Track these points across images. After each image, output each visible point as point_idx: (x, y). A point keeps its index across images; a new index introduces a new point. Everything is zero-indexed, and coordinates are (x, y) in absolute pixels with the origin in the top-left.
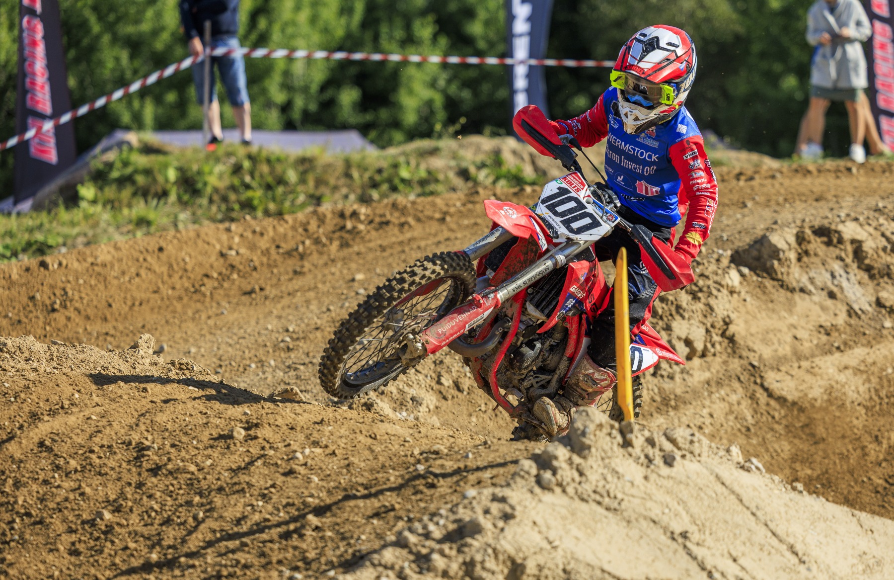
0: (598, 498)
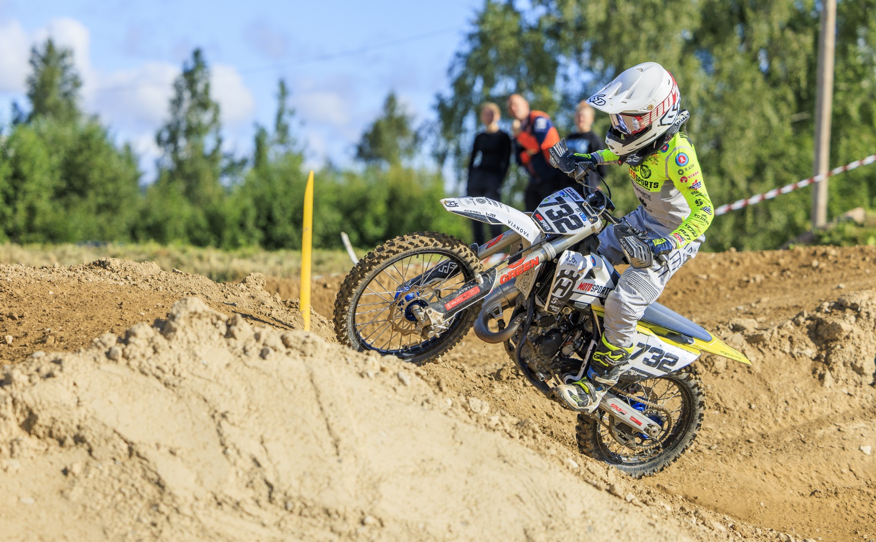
0: (159, 373)
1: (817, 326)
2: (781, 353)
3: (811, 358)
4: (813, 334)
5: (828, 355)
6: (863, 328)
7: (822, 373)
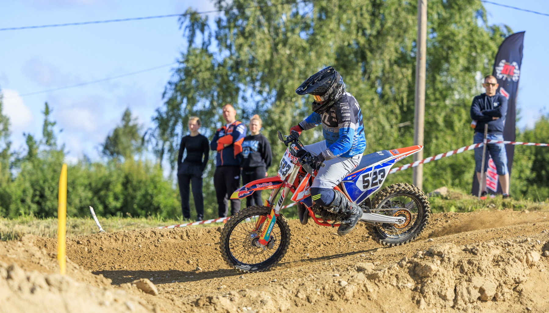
1: (415, 267)
2: (390, 286)
3: (411, 289)
4: (412, 273)
5: (422, 287)
6: (445, 268)
7: (419, 299)
